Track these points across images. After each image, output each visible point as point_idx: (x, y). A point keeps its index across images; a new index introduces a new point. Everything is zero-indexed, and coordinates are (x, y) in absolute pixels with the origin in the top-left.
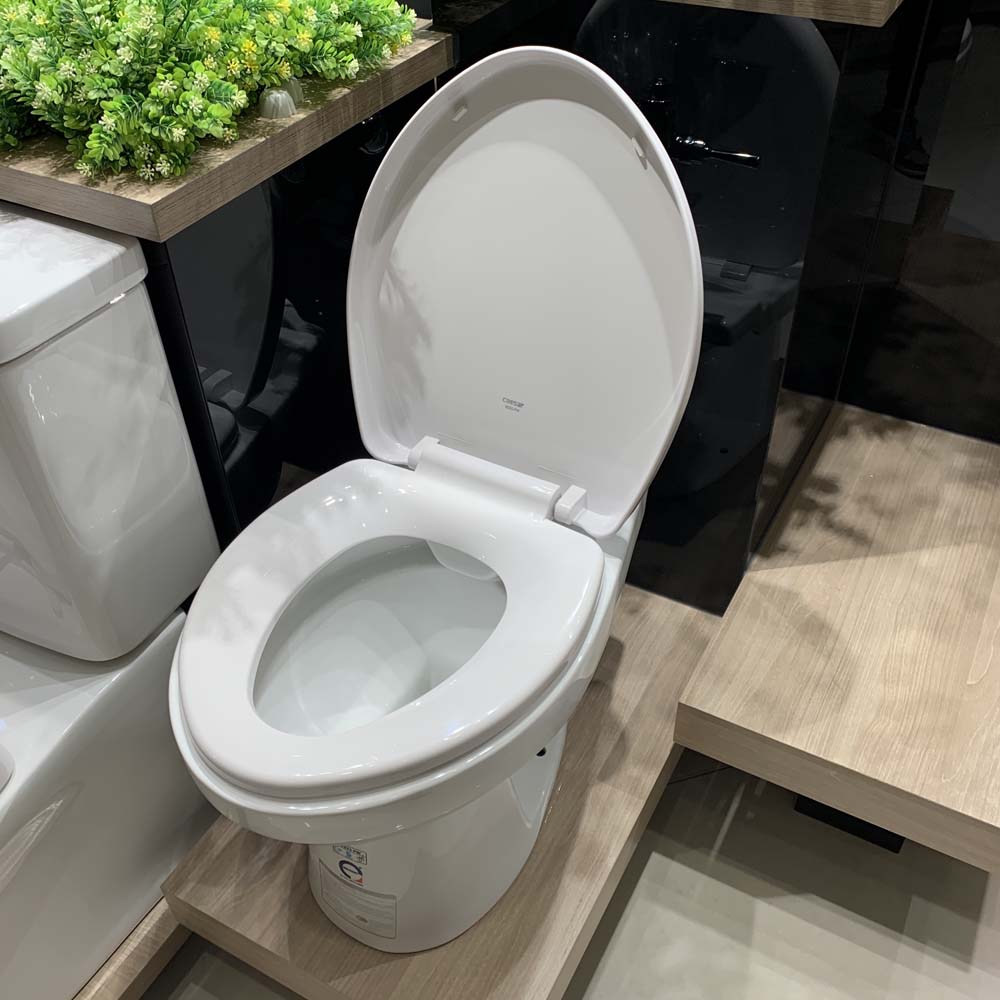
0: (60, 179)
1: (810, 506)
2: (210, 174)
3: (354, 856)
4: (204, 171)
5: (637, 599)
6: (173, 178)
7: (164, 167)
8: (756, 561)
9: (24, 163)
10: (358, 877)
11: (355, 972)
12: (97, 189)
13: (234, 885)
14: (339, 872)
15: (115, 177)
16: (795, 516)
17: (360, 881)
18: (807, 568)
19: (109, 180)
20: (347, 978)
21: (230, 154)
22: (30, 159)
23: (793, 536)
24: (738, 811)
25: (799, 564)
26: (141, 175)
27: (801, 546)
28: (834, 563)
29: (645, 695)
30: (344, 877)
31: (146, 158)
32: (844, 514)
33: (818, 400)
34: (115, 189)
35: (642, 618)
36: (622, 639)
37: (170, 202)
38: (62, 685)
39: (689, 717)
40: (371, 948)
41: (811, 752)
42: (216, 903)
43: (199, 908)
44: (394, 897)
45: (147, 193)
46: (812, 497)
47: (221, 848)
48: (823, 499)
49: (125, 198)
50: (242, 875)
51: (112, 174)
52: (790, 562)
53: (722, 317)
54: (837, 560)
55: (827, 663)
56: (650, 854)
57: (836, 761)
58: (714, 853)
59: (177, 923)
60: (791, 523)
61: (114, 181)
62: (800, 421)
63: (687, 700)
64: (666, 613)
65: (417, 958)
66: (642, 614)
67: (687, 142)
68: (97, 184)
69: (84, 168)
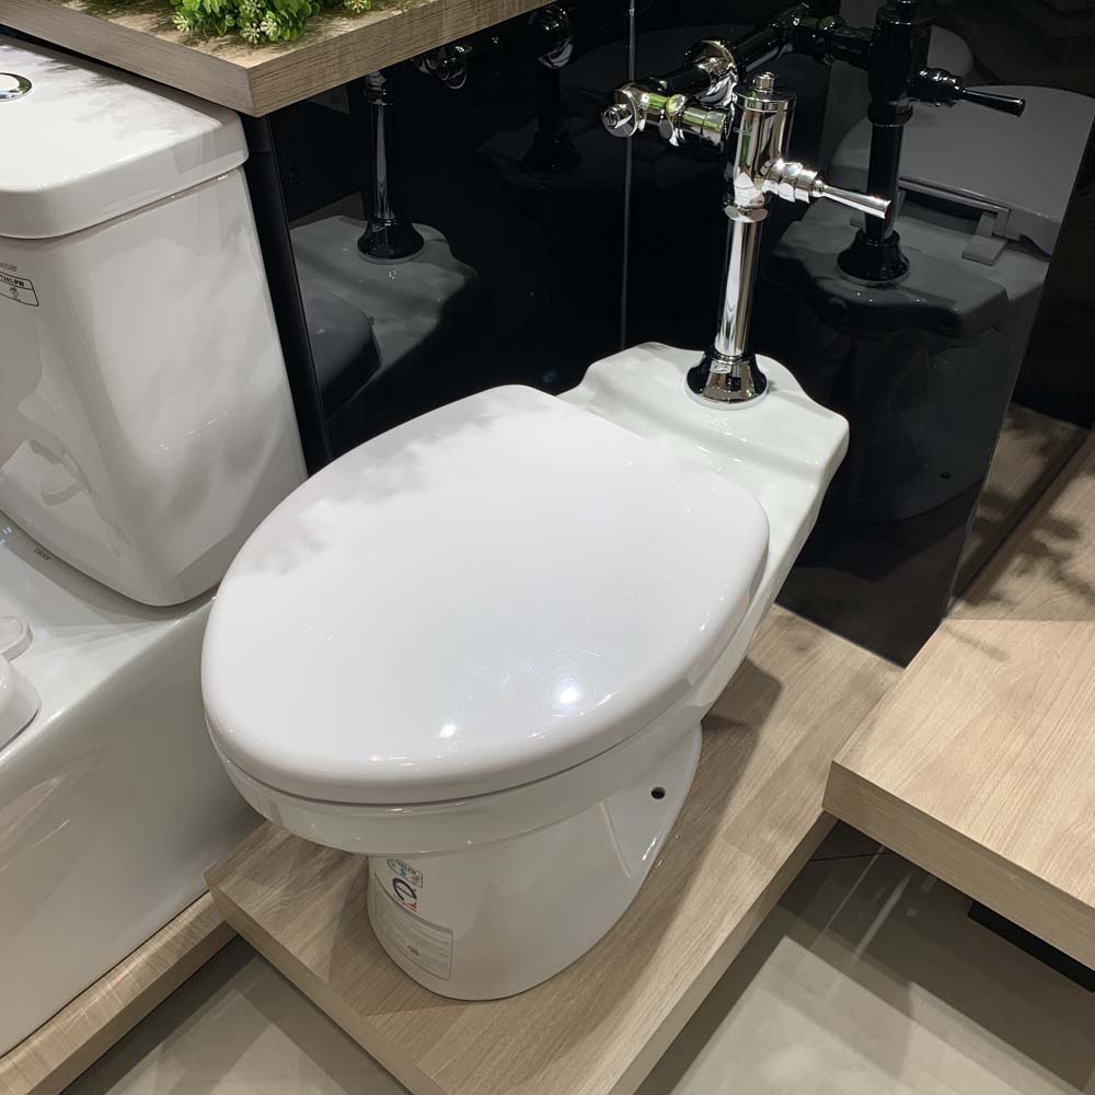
0: (158, 36)
1: (1039, 551)
2: (326, 43)
3: (409, 875)
4: (320, 40)
5: (809, 635)
6: (280, 42)
7: (269, 26)
8: (959, 607)
9: (125, 17)
10: (413, 901)
11: (399, 1010)
12: (195, 49)
13: (284, 887)
14: (391, 891)
15: (219, 38)
16: (1018, 561)
17: (414, 905)
18: (1022, 624)
19: (211, 40)
20: (389, 1015)
21: (356, 25)
22: (134, 14)
23: (1012, 584)
24: (898, 905)
25: (1012, 619)
26: (244, 35)
27: (1019, 597)
28: (1057, 623)
29: (797, 748)
30: (397, 898)
31: (252, 15)
32: (1080, 566)
33: (1071, 427)
34: (215, 50)
35: (810, 659)
36: (782, 679)
37: (272, 68)
38: (110, 627)
39: (844, 781)
40: (421, 986)
41: (989, 847)
42: (259, 903)
43: (239, 905)
44: (450, 932)
45: (248, 57)
46: (1043, 541)
47: (276, 844)
48: (1057, 545)
49: (221, 60)
50: (294, 878)
51: (216, 34)
52: (1002, 614)
53: (953, 302)
54: (1063, 619)
55: (1029, 740)
56: (782, 937)
57: (1018, 862)
58: (860, 950)
59: (222, 920)
60: (1012, 567)
61: (216, 42)
62: (1043, 450)
63: (843, 760)
64: (840, 655)
65: (471, 1007)
66: (811, 654)
67: (936, 78)
68: (196, 44)
69: (182, 22)
